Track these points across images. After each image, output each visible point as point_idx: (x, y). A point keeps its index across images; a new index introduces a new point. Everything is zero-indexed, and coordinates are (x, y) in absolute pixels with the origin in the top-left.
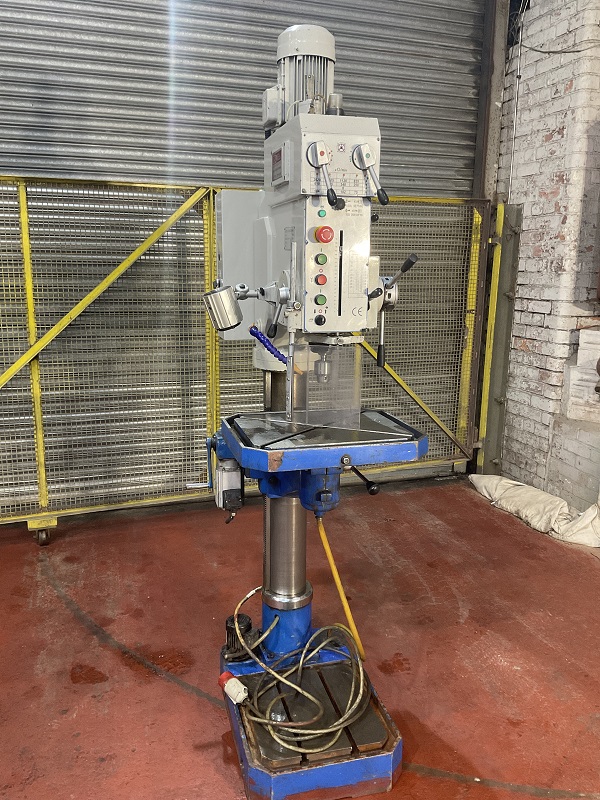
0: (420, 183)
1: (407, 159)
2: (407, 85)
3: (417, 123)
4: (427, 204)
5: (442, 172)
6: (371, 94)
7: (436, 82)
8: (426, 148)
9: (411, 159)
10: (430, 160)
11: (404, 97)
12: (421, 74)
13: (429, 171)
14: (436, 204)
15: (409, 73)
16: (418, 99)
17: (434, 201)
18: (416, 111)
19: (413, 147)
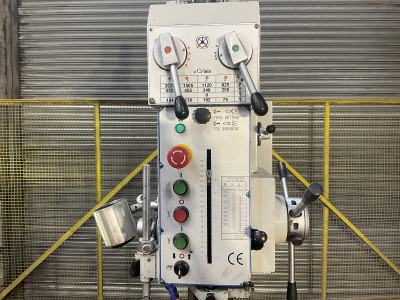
0: (375, 90)
1: (364, 74)
2: (363, 25)
3: (371, 49)
4: (380, 104)
5: (392, 82)
6: (335, 33)
7: (385, 21)
8: (379, 66)
9: (367, 74)
10: (382, 74)
11: (360, 33)
12: (373, 16)
13: (382, 81)
14: (388, 104)
15: (364, 17)
16: (371, 33)
17: (385, 102)
18: (370, 41)
19: (368, 66)
